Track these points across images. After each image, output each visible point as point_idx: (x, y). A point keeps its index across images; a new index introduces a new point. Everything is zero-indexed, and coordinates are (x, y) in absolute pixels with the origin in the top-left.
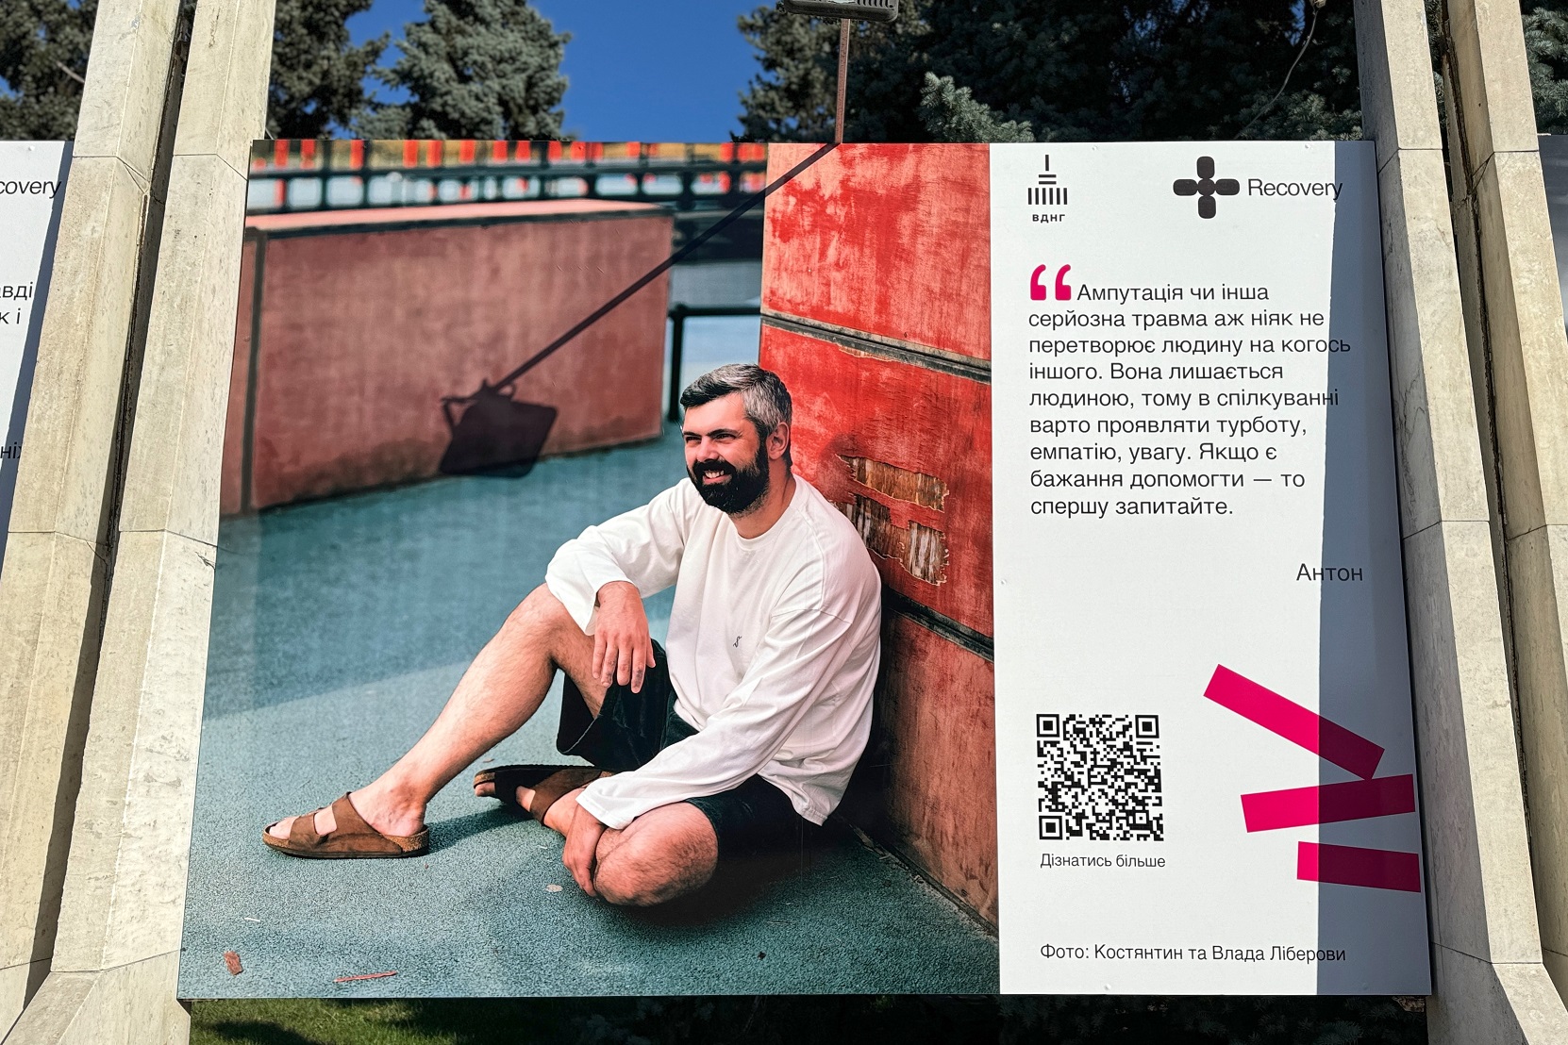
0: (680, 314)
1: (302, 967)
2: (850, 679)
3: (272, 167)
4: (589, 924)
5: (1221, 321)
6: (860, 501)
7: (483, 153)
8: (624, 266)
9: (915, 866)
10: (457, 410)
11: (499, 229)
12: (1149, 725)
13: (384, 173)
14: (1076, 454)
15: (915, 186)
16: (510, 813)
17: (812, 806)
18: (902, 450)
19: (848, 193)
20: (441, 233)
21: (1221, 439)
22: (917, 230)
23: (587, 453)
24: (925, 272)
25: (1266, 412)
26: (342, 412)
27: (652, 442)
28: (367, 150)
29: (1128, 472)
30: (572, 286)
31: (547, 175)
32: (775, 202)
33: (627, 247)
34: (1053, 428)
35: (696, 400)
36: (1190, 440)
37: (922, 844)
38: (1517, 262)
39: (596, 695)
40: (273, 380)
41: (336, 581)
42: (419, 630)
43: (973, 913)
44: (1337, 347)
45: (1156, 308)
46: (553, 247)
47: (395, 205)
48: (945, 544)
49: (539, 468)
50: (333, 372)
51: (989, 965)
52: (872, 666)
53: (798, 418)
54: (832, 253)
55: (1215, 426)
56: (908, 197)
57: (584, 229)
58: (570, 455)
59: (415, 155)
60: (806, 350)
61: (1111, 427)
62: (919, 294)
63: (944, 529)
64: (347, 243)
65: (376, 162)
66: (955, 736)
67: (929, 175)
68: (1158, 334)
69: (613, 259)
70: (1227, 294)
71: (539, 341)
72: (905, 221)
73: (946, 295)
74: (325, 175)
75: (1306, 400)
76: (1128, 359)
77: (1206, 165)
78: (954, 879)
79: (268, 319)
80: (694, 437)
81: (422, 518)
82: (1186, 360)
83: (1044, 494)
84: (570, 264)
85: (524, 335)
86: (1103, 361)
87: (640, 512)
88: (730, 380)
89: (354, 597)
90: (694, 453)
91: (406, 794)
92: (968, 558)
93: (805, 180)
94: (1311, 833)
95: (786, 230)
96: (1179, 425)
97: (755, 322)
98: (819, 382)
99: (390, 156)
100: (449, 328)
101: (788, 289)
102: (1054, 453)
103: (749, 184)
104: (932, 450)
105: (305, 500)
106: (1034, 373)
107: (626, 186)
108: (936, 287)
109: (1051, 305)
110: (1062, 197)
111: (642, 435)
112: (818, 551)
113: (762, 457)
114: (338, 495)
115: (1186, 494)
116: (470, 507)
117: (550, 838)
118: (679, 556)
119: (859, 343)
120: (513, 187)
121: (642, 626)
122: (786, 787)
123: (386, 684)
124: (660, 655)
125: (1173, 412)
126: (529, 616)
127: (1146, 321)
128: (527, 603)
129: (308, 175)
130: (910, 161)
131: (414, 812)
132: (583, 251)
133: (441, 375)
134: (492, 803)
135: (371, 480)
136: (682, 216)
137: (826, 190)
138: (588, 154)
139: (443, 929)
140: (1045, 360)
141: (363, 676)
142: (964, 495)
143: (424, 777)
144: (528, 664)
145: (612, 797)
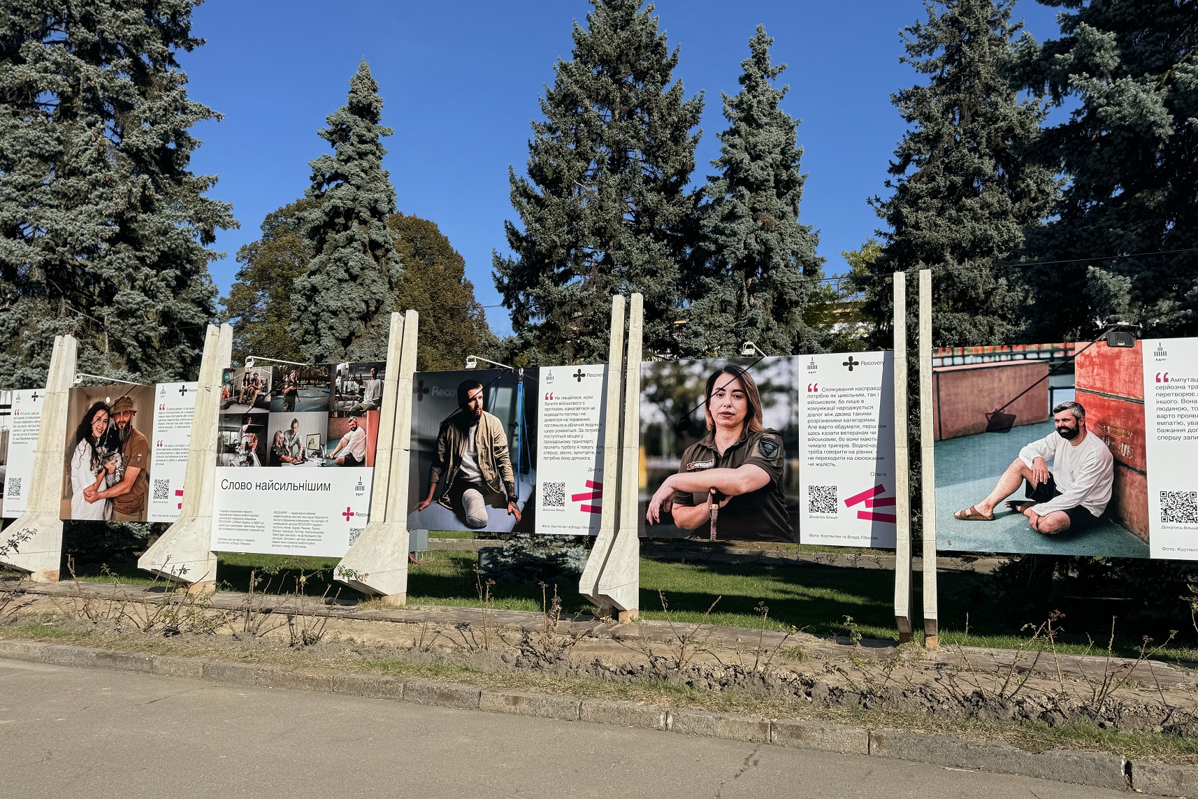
0: (1052, 389)
1: (966, 544)
2: (1105, 482)
3: (939, 355)
4: (1038, 537)
6: (1106, 436)
7: (995, 349)
8: (1035, 377)
9: (1126, 527)
10: (989, 416)
11: (1000, 369)
12: (1193, 494)
13: (968, 356)
14: (1171, 424)
16: (1014, 511)
17: (1096, 513)
18: (1118, 423)
19: (1099, 355)
20: (985, 370)
22: (1121, 364)
23: (1024, 425)
24: (1124, 375)
26: (963, 416)
27: (1046, 422)
28: (963, 351)
29: (1187, 428)
30: (1021, 383)
31: (1012, 354)
32: (1078, 359)
33: (1036, 372)
34: (1164, 417)
35: (1057, 411)
37: (1128, 523)
39: (1035, 485)
40: (944, 409)
41: (965, 457)
42: (987, 468)
43: (1143, 539)
46: (1015, 373)
47: (972, 364)
48: (1132, 448)
49: (1012, 429)
50: (960, 406)
51: (1148, 552)
52: (1111, 478)
53: (1087, 415)
54: (1095, 371)
57: (1024, 368)
58: (1021, 426)
59: (977, 350)
60: (1089, 397)
61: (1181, 416)
62: (1122, 382)
63: (1131, 443)
64: (960, 374)
65: (966, 353)
66: (1136, 496)
69: (1032, 375)
71: (1013, 397)
72: (1117, 362)
73: (1130, 382)
74: (953, 357)
76: (1186, 398)
78: (1137, 531)
79: (942, 393)
80: (1058, 421)
83: (1161, 434)
84: (1020, 377)
85: (1009, 395)
86: (1179, 399)
87: (1043, 440)
88: (1067, 406)
89: (970, 460)
90: (1057, 425)
91: (988, 506)
92: (1139, 451)
93: (1086, 352)
95: (1081, 366)
97: (1073, 390)
98: (1093, 406)
99: (970, 351)
100: (989, 394)
101: (1083, 381)
102: (1165, 423)
103: (1070, 354)
104: (1127, 423)
105: (956, 437)
106: (1158, 402)
107: (1035, 356)
108: (1127, 380)
109: (1162, 383)
110: (1165, 354)
111: (1043, 421)
112: (1094, 449)
113: (1077, 426)
114: (964, 436)
116: (998, 438)
117: (1025, 518)
118: (1055, 450)
119: (1104, 395)
120: (1003, 358)
121: (1045, 468)
122: (1088, 508)
123: (980, 481)
124: (1051, 475)
126: (1015, 465)
127: (1192, 387)
128: (1014, 462)
129: (948, 357)
131: (991, 511)
132: (1024, 374)
133: (986, 407)
134: (1010, 509)
135: (971, 432)
136: (1051, 363)
137: (1093, 355)
138: (1024, 348)
139: (1000, 538)
140: (1160, 398)
141: (974, 479)
142: (1138, 435)
143: (992, 503)
144: (1016, 477)
145: (1040, 509)
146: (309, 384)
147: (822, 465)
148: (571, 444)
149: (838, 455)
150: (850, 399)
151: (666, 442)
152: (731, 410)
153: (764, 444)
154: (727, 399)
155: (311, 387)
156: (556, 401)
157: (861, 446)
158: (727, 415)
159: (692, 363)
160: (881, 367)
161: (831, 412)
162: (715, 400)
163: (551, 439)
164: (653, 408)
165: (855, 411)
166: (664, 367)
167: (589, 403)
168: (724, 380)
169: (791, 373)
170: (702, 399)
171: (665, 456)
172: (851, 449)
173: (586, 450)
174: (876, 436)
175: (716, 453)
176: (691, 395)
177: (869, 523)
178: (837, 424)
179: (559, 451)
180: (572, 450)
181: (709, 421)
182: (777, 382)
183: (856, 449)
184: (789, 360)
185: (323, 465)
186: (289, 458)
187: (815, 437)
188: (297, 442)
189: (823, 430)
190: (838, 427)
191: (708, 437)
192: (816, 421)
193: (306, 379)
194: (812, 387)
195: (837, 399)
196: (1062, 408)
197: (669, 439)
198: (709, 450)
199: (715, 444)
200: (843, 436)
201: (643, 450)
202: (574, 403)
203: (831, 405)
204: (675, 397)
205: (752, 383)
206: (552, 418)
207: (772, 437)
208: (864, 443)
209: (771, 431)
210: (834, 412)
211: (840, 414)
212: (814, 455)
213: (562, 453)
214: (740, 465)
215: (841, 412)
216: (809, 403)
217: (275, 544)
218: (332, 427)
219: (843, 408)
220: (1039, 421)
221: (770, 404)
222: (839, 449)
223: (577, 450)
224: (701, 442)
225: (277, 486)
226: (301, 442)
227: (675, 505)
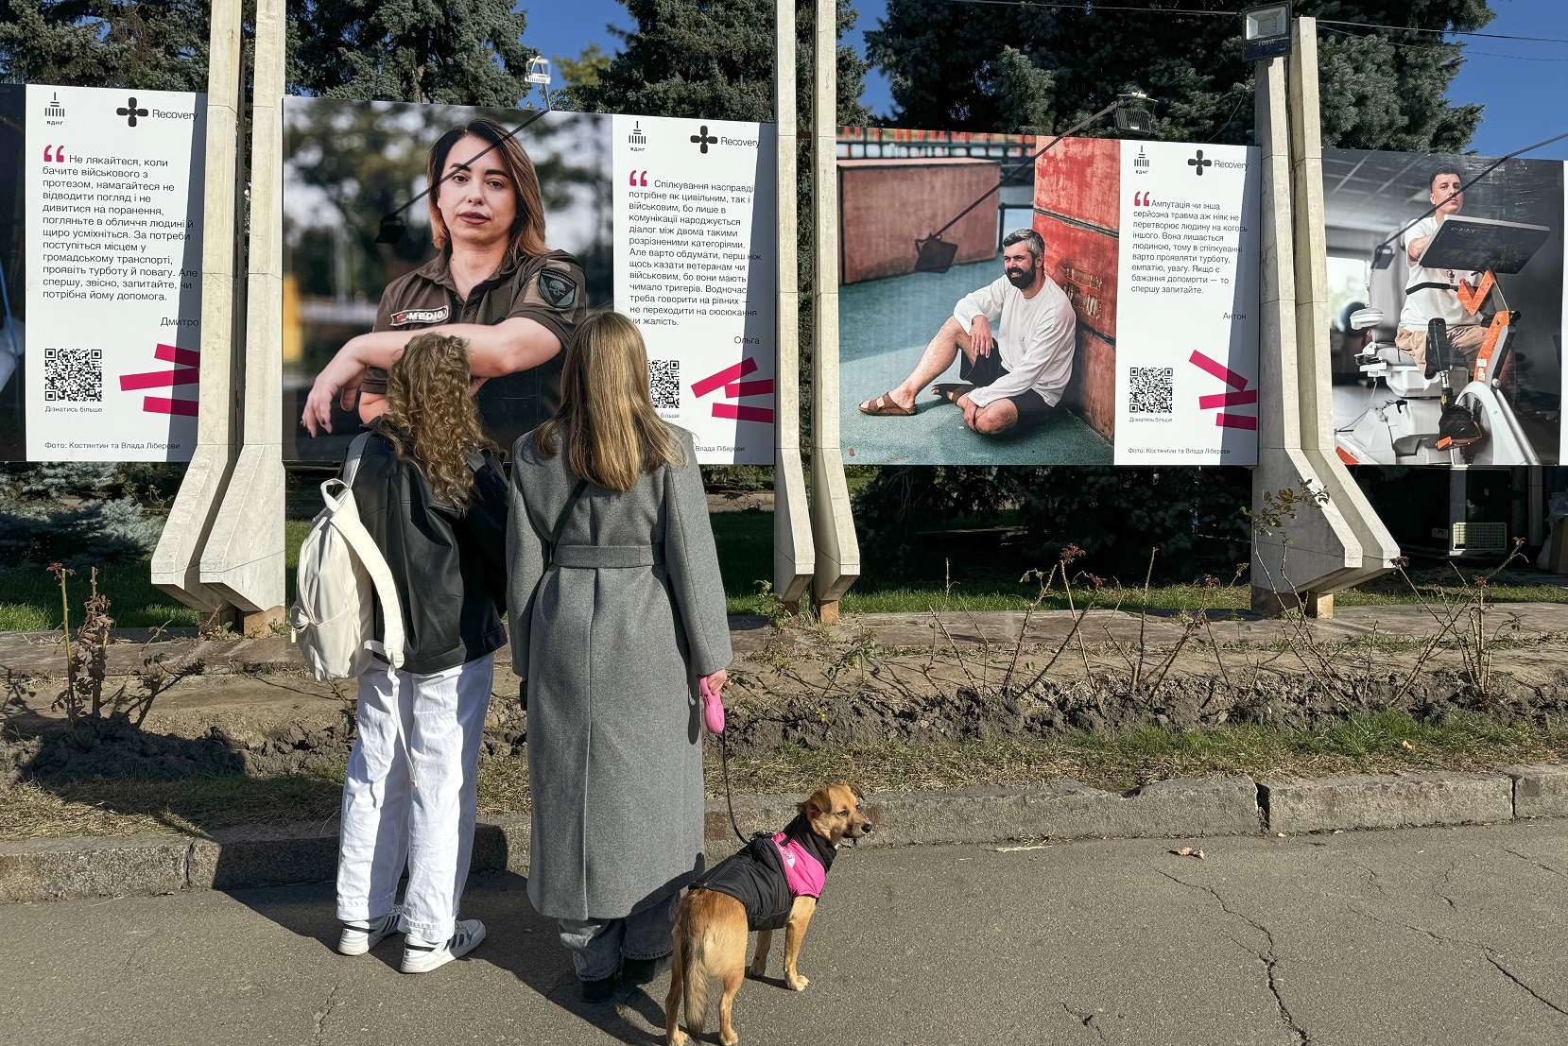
0: (1003, 207)
1: (875, 454)
2: (1063, 354)
3: (845, 138)
4: (974, 440)
5: (1203, 217)
6: (1069, 285)
7: (926, 136)
8: (982, 187)
9: (1087, 421)
10: (921, 245)
11: (934, 169)
12: (1169, 372)
13: (888, 143)
14: (1149, 268)
15: (1092, 156)
16: (944, 401)
17: (1050, 400)
18: (1085, 266)
19: (1067, 158)
20: (911, 170)
21: (1200, 264)
22: (1093, 175)
23: (968, 264)
24: (1096, 192)
25: (1217, 254)
26: (878, 245)
27: (992, 260)
28: (881, 134)
29: (1167, 275)
30: (962, 195)
31: (952, 147)
32: (1039, 161)
33: (983, 178)
34: (1141, 258)
35: (1009, 243)
36: (1189, 264)
37: (1089, 414)
38: (1311, 203)
39: (973, 358)
41: (878, 313)
42: (909, 332)
43: (1106, 438)
44: (1243, 230)
45: (1180, 211)
46: (954, 178)
47: (893, 158)
48: (1099, 303)
49: (951, 269)
50: (873, 229)
51: (1111, 455)
52: (1072, 348)
53: (1047, 252)
54: (1061, 183)
55: (1198, 259)
56: (1089, 161)
57: (966, 170)
58: (962, 265)
59: (901, 136)
60: (1051, 224)
61: (1162, 258)
62: (1094, 202)
63: (1100, 297)
64: (876, 173)
65: (885, 138)
66: (1102, 375)
67: (1098, 152)
68: (1180, 222)
69: (978, 183)
70: (1205, 206)
71: (950, 216)
72: (1089, 171)
73: (1104, 203)
74: (865, 143)
75: (1231, 250)
76: (1169, 231)
77: (1200, 153)
78: (1100, 426)
79: (847, 205)
80: (1008, 258)
81: (908, 288)
82: (1190, 232)
83: (1137, 283)
85: (944, 214)
86: (1160, 231)
87: (987, 288)
88: (1022, 236)
89: (886, 319)
90: (1008, 265)
91: (908, 393)
92: (1108, 308)
93: (1050, 152)
94: (1221, 410)
95: (1043, 173)
96: (1185, 258)
97: (1032, 211)
98: (1056, 237)
99: (890, 136)
100: (916, 211)
101: (1044, 198)
102: (1142, 267)
103: (1029, 153)
104: (1097, 266)
105: (865, 280)
106: (1135, 235)
107: (982, 152)
108: (1100, 199)
109: (1142, 208)
110: (1147, 163)
111: (988, 257)
112: (1053, 305)
113: (1033, 267)
114: (878, 278)
115: (1187, 285)
117: (959, 410)
118: (1002, 305)
119: (1071, 221)
120: (938, 151)
121: (988, 333)
122: (1041, 393)
123: (899, 352)
124: (996, 344)
125: (1184, 253)
126: (948, 328)
127: (1176, 216)
128: (947, 323)
129: (858, 143)
130: (1091, 145)
131: (911, 400)
132: (966, 180)
133: (914, 230)
134: (938, 397)
135: (890, 273)
136: (1003, 166)
137: (1059, 157)
138: (967, 138)
139: (923, 442)
140: (1139, 230)
141: (891, 349)
142: (1107, 284)
143: (914, 387)
144: (948, 345)
145: (980, 396)
147: (654, 322)
148: (116, 265)
149: (682, 306)
150: (703, 204)
151: (344, 269)
152: (483, 210)
153: (548, 280)
154: (474, 188)
156: (74, 165)
157: (720, 290)
158: (474, 219)
159: (399, 110)
160: (754, 151)
161: (669, 226)
162: (449, 191)
163: (63, 252)
164: (314, 196)
165: (710, 227)
166: (338, 112)
167: (157, 176)
168: (467, 149)
169: (600, 148)
170: (422, 185)
171: (342, 297)
172: (704, 295)
173: (155, 279)
174: (745, 274)
175: (453, 295)
176: (399, 175)
177: (731, 424)
178: (681, 249)
179: (84, 279)
180: (119, 279)
181: (436, 230)
182: (572, 161)
183: (711, 296)
184: (596, 121)
187: (644, 270)
189: (657, 260)
190: (682, 254)
191: (436, 262)
192: (644, 242)
194: (637, 177)
195: (680, 203)
196: (1015, 239)
197: (350, 261)
198: (439, 288)
199: (450, 276)
200: (690, 272)
201: (290, 284)
202: (120, 174)
203: (670, 214)
204: (364, 175)
205: (524, 160)
206: (63, 203)
207: (565, 266)
208: (725, 285)
209: (561, 256)
210: (676, 226)
211: (685, 232)
212: (641, 305)
213: (91, 283)
214: (501, 320)
215: (687, 226)
216: (631, 206)
219: (689, 221)
220: (984, 260)
221: (560, 203)
222: (683, 294)
223: (129, 278)
224: (421, 271)
227: (365, 397)
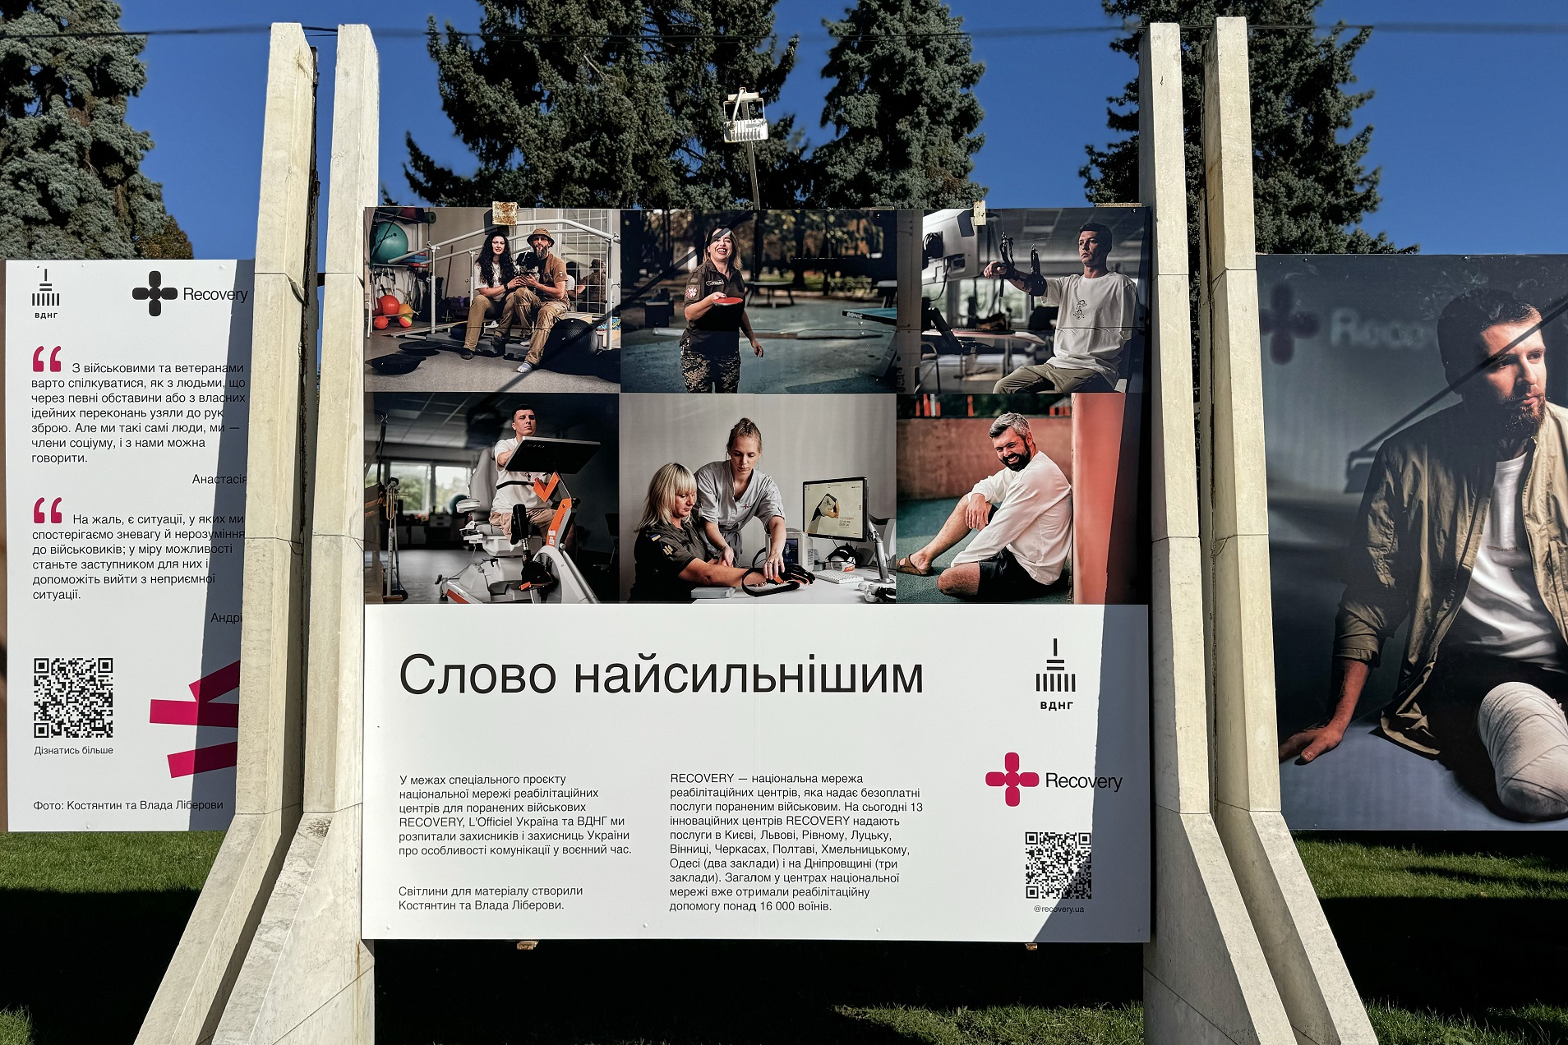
146: (799, 284)
155: (808, 300)
185: (882, 596)
186: (726, 569)
188: (761, 509)
193: (781, 265)
217: (682, 898)
218: (915, 454)
225: (677, 677)
226: (777, 505)
